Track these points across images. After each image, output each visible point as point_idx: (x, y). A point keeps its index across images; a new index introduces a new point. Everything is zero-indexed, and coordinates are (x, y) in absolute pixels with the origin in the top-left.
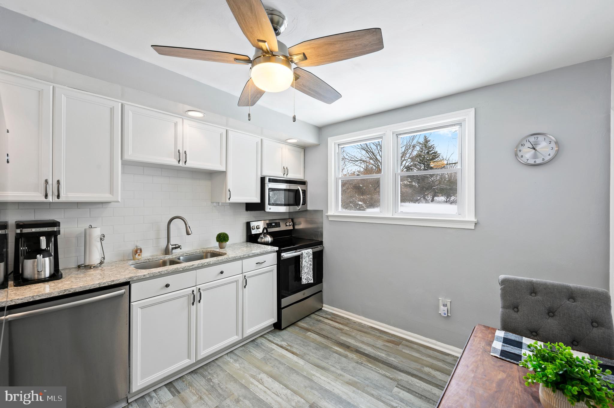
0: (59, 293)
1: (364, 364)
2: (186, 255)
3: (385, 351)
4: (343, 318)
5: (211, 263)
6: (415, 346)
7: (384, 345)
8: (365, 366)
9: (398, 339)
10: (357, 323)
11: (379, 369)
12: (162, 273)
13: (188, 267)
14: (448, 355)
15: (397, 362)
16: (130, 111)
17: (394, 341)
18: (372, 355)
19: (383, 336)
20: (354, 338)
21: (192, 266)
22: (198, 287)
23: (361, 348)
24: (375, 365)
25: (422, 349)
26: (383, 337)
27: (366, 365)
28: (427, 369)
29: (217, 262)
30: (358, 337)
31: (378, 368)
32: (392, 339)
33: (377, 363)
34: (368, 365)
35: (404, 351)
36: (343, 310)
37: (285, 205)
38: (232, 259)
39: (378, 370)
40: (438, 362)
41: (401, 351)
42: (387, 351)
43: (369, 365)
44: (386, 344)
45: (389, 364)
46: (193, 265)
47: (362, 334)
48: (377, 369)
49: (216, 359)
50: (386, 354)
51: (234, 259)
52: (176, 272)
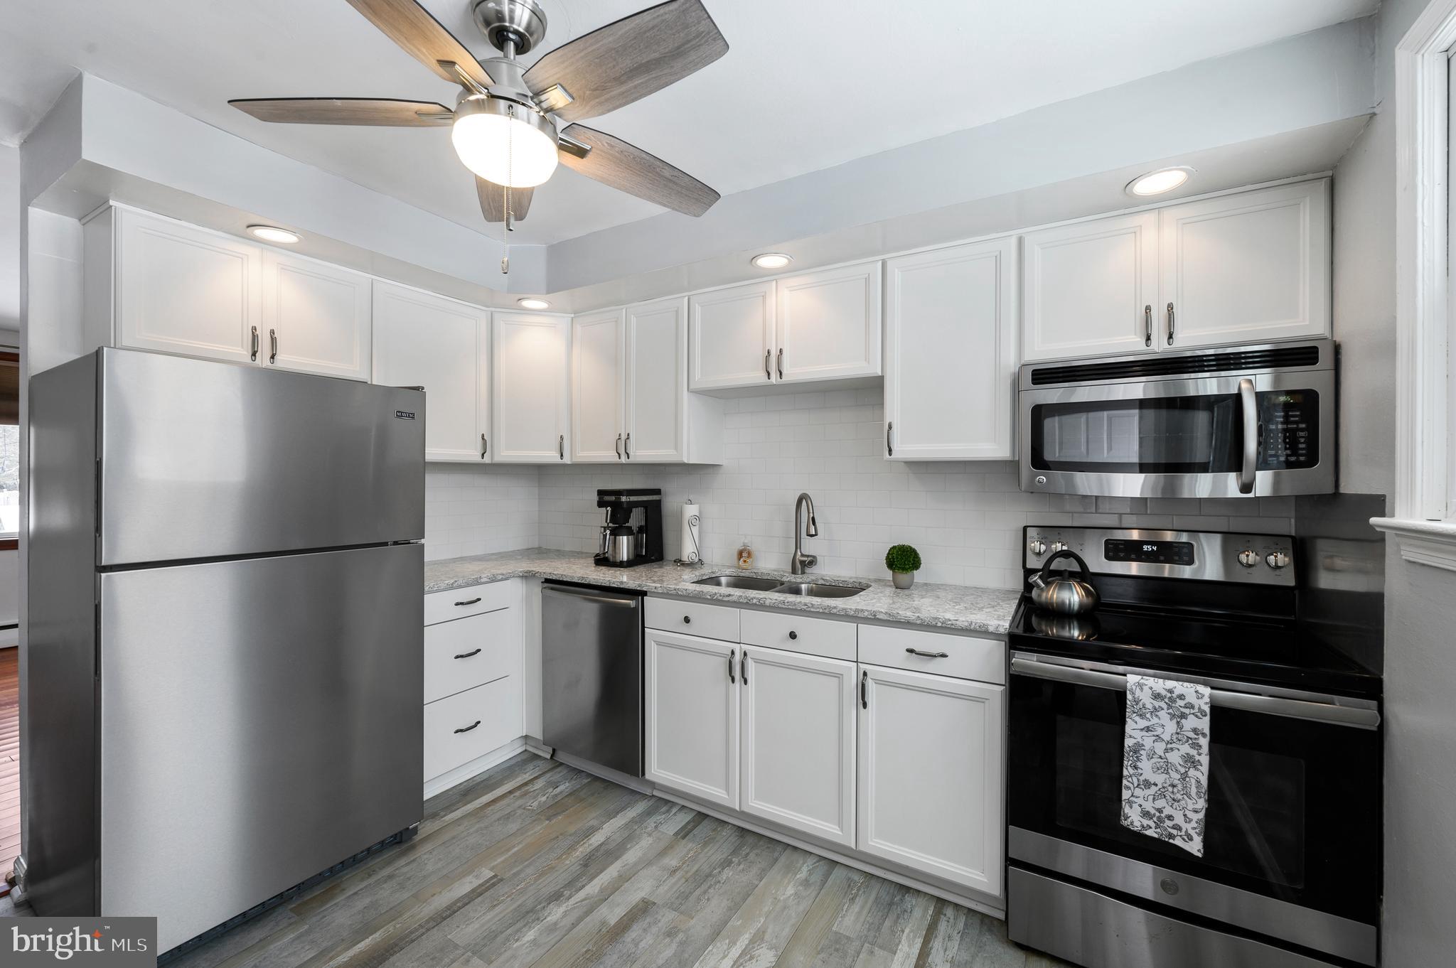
0: (579, 578)
2: (823, 582)
5: (768, 602)
12: (679, 593)
13: (720, 596)
16: (697, 305)
21: (727, 596)
22: (745, 647)
29: (780, 606)
37: (1143, 468)
38: (821, 611)
46: (730, 595)
49: (795, 848)
51: (826, 611)
52: (700, 598)
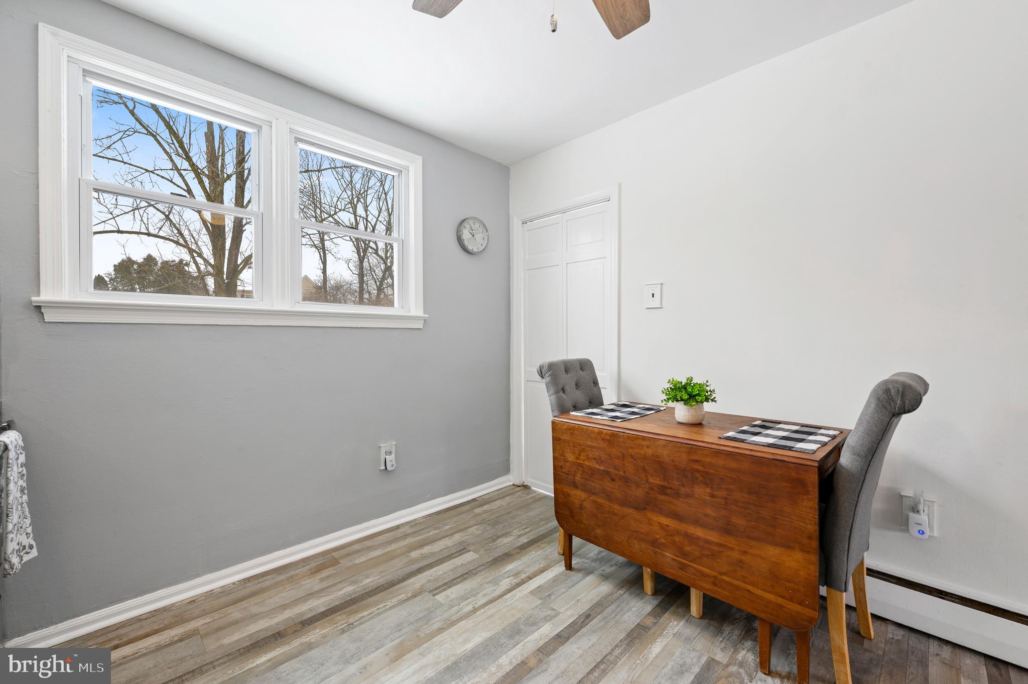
1: (356, 621)
3: (340, 582)
4: (138, 619)
6: (356, 547)
7: (322, 580)
8: (361, 621)
9: (322, 558)
10: (203, 598)
11: (384, 605)
14: (398, 527)
15: (379, 577)
17: (323, 564)
18: (338, 603)
19: (297, 571)
20: (254, 618)
23: (302, 614)
24: (367, 607)
25: (368, 543)
26: (297, 575)
27: (360, 619)
28: (415, 554)
30: (255, 610)
31: (378, 605)
32: (313, 564)
33: (365, 602)
34: (363, 617)
35: (357, 562)
36: (127, 599)
39: (386, 606)
40: (407, 540)
41: (355, 565)
42: (343, 580)
43: (362, 615)
44: (322, 576)
45: (378, 588)
47: (257, 599)
48: (380, 606)
50: (350, 585)
